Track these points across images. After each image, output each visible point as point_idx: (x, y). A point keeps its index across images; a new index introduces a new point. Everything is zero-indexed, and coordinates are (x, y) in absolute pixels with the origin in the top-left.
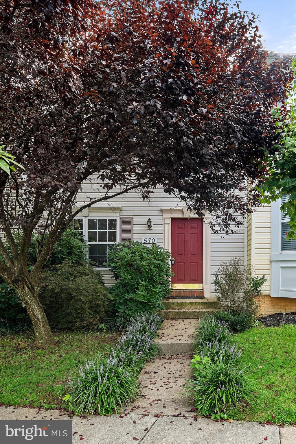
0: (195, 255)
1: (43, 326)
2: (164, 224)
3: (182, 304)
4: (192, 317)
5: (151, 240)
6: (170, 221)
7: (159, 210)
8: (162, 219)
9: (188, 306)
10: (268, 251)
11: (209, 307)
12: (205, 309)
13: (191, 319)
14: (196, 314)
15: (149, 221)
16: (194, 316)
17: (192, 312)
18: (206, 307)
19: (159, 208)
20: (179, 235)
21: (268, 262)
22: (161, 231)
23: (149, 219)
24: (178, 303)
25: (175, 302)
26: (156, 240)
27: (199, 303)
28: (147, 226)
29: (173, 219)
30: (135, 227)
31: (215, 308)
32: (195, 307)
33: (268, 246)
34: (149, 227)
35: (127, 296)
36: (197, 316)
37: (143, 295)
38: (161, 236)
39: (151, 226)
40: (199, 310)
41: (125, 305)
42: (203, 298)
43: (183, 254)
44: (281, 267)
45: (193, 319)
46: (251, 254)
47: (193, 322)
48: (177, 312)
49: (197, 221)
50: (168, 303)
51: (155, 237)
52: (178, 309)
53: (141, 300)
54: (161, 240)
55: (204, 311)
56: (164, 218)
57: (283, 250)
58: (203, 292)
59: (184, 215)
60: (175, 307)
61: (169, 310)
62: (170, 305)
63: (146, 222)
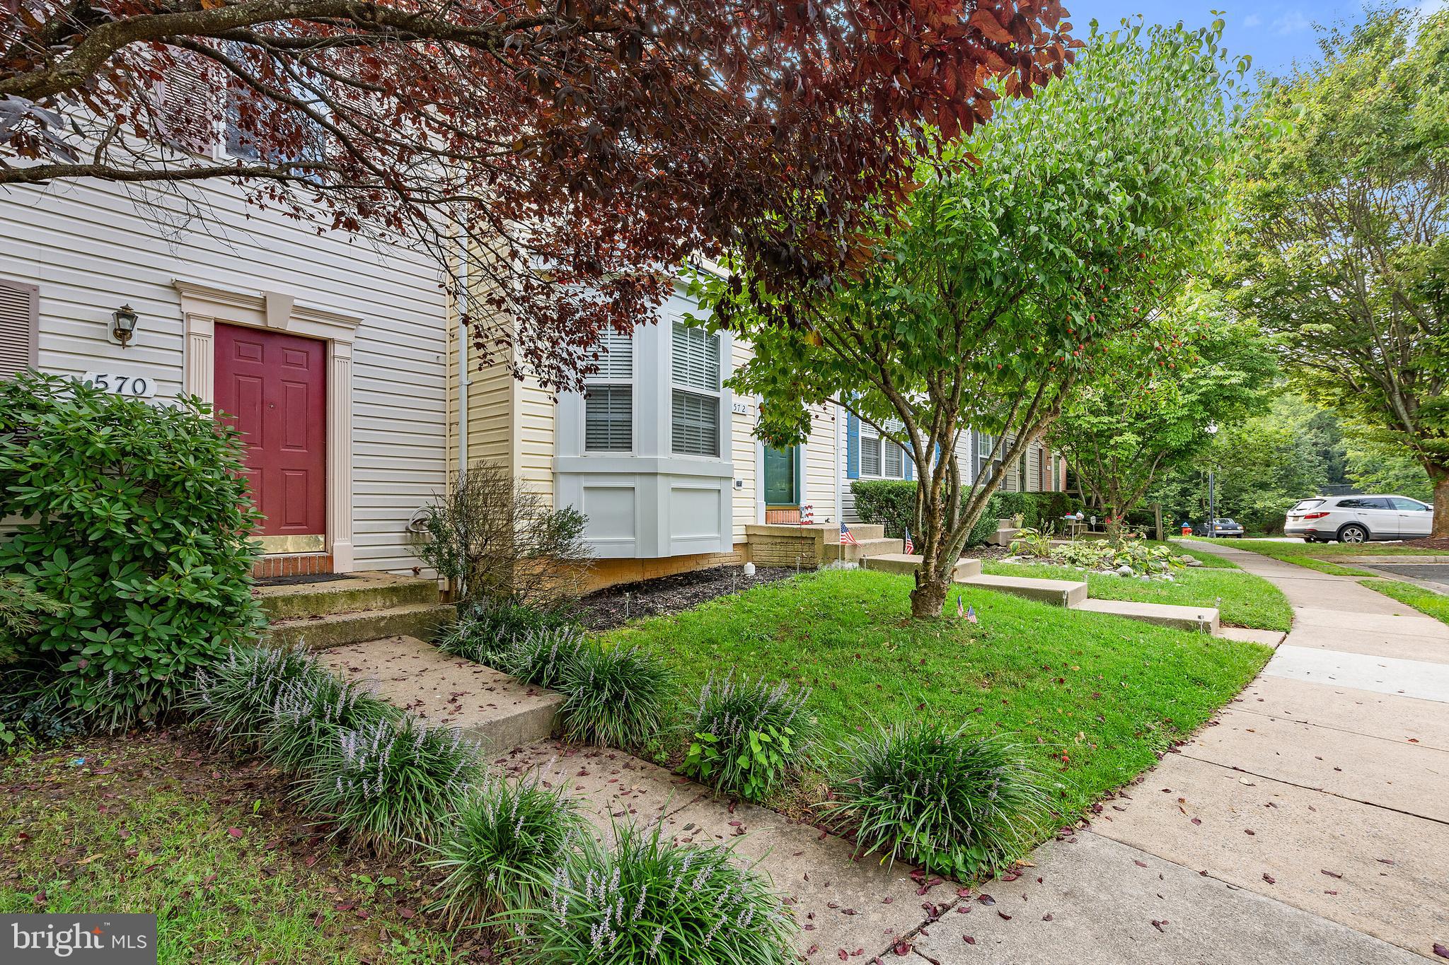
0: (299, 447)
2: (189, 334)
3: (320, 599)
4: (372, 634)
5: (129, 383)
6: (209, 329)
7: (167, 282)
8: (178, 316)
9: (341, 605)
10: (549, 449)
11: (405, 601)
12: (393, 606)
13: (367, 641)
14: (382, 624)
15: (126, 314)
16: (378, 630)
17: (370, 620)
18: (395, 600)
19: (167, 278)
20: (241, 378)
21: (546, 475)
22: (174, 359)
23: (127, 308)
24: (306, 598)
25: (294, 596)
26: (150, 383)
27: (375, 590)
28: (110, 329)
29: (220, 326)
30: (47, 324)
31: (423, 601)
32: (363, 606)
33: (547, 436)
34: (123, 335)
35: (123, 588)
36: (386, 628)
37: (196, 580)
38: (176, 374)
39: (135, 332)
40: (379, 611)
41: (109, 627)
42: (343, 577)
43: (258, 441)
44: (586, 488)
45: (377, 642)
46: (509, 454)
47: (399, 650)
48: (321, 627)
49: (307, 346)
50: (270, 603)
51: (148, 373)
52: (314, 617)
53: (201, 597)
54: (175, 390)
55: (407, 612)
56: (188, 316)
57: (588, 448)
58: (330, 559)
59: (265, 320)
60: (296, 610)
61: (289, 624)
62: (275, 607)
63: (108, 316)
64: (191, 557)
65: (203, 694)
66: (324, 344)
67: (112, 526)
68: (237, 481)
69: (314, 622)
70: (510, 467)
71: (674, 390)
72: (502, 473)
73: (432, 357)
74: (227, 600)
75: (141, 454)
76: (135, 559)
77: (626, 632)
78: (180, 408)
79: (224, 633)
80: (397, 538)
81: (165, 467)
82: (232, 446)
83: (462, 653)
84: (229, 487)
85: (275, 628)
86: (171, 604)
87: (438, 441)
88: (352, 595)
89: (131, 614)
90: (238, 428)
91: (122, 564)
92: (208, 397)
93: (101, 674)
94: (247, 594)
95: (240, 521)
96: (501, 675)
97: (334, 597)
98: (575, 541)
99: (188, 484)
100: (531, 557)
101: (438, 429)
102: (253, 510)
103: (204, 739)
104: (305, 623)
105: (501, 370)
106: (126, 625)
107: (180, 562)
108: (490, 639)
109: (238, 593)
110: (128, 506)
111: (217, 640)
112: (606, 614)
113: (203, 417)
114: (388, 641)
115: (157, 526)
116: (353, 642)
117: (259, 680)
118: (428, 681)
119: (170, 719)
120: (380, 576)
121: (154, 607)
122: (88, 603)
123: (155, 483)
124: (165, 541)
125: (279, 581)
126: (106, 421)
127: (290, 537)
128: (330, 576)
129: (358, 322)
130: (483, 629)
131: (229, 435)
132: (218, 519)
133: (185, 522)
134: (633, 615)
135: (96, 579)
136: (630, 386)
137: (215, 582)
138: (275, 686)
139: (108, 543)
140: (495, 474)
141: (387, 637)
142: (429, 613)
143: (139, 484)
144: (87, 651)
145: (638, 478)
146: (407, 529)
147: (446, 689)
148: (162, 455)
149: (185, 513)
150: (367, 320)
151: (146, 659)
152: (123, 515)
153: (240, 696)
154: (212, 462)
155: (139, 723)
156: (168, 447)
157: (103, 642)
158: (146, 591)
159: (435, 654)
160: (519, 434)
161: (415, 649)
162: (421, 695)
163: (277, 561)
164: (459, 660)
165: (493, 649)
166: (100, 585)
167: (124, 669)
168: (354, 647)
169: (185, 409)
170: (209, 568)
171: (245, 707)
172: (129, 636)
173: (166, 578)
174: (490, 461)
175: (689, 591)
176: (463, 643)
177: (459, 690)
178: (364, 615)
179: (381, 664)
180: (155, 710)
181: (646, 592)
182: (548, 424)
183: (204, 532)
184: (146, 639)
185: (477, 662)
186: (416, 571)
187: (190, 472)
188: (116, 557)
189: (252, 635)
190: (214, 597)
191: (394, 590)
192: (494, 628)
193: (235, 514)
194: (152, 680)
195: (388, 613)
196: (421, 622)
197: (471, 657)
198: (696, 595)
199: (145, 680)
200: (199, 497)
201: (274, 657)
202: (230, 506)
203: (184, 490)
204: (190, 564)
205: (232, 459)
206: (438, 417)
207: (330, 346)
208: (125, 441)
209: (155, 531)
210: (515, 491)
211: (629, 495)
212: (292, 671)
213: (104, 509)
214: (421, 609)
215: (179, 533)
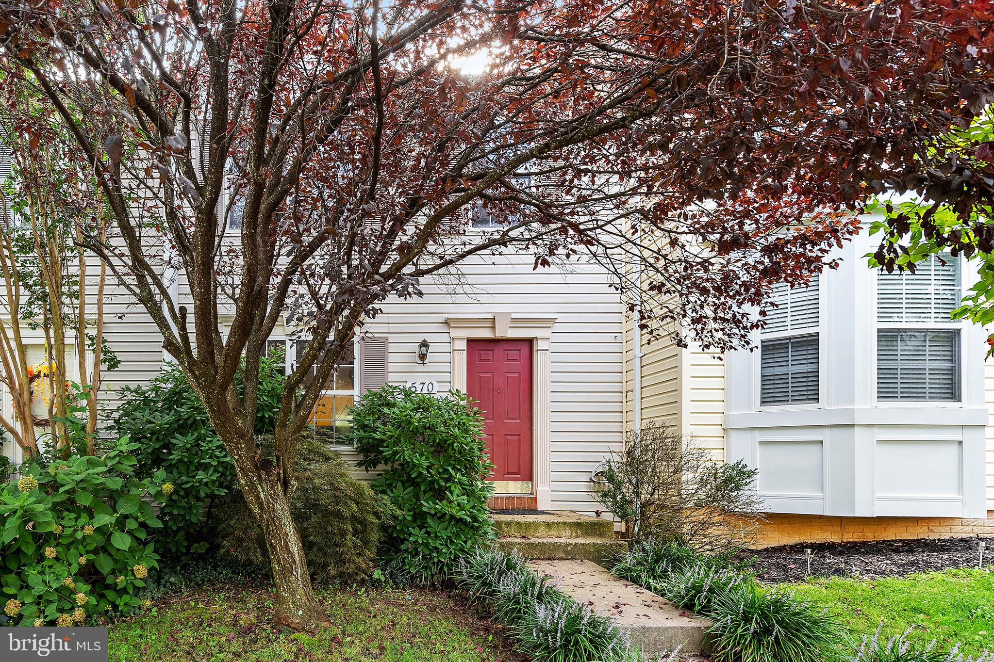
0: (515, 419)
1: (302, 576)
2: (454, 350)
3: (528, 525)
4: (562, 555)
5: (426, 386)
6: (463, 345)
7: (443, 320)
8: (449, 340)
9: (542, 531)
10: (719, 407)
11: (586, 534)
12: (577, 537)
13: (558, 559)
14: (569, 548)
15: (424, 344)
16: (566, 552)
17: (560, 545)
18: (579, 532)
19: (442, 318)
20: (481, 375)
21: (719, 431)
22: (447, 367)
23: (424, 341)
24: (519, 523)
25: (512, 522)
26: (435, 384)
27: (565, 523)
28: (417, 355)
29: (471, 342)
30: (392, 357)
31: (601, 535)
32: (556, 534)
33: (719, 395)
34: (423, 357)
35: (426, 506)
36: (571, 552)
37: (459, 505)
38: (447, 377)
39: (429, 354)
40: (567, 538)
41: (421, 527)
42: (543, 513)
43: (491, 417)
44: (761, 443)
45: (565, 561)
46: (677, 414)
47: (580, 568)
48: (528, 544)
49: (520, 346)
50: (498, 524)
51: (434, 380)
52: (524, 537)
53: (461, 514)
54: (447, 387)
55: (587, 542)
56: (453, 339)
57: (763, 403)
58: (535, 499)
59: (495, 333)
60: (513, 531)
61: (509, 540)
62: (501, 528)
63: (415, 347)
64: (457, 491)
65: (463, 573)
66: (530, 342)
67: (421, 470)
68: (479, 443)
69: (524, 541)
70: (678, 425)
71: (880, 331)
72: (669, 432)
73: (610, 338)
74: (475, 519)
75: (432, 428)
76: (430, 490)
77: (803, 587)
78: (451, 398)
79: (473, 539)
80: (583, 486)
81: (444, 435)
82: (477, 421)
83: (628, 577)
84: (476, 447)
85: (500, 541)
86: (447, 517)
87: (616, 407)
88: (549, 525)
89: (429, 521)
90: (480, 408)
91: (425, 492)
92: (464, 391)
93: (417, 554)
94: (485, 517)
95: (481, 469)
96: (660, 598)
97: (537, 524)
98: (745, 492)
99: (455, 445)
100: (697, 506)
101: (616, 397)
102: (488, 461)
103: (463, 600)
104: (518, 540)
105: (667, 341)
106: (426, 527)
107: (451, 493)
108: (653, 570)
109: (480, 515)
110: (427, 458)
111: (469, 543)
112: (785, 569)
113: (462, 403)
114: (573, 562)
115: (441, 471)
116: (549, 559)
117: (492, 569)
118: (600, 592)
119: (448, 585)
120: (570, 514)
121: (439, 518)
122: (411, 513)
123: (439, 444)
124: (443, 479)
125: (503, 512)
126: (416, 410)
127: (510, 482)
128: (535, 512)
129: (553, 321)
130: (646, 561)
131: (475, 414)
132: (470, 468)
133: (454, 468)
134: (816, 573)
135: (414, 500)
136: (817, 335)
137: (468, 507)
138: (500, 574)
139: (419, 480)
140: (663, 432)
141: (572, 559)
142: (605, 545)
143: (432, 446)
144: (412, 539)
145: (827, 431)
146: (591, 479)
147: (613, 600)
148: (443, 429)
149: (453, 462)
150: (560, 318)
151: (436, 548)
152: (425, 463)
153: (481, 577)
154: (466, 431)
155: (433, 584)
156: (445, 423)
157: (417, 535)
158: (436, 509)
159: (607, 576)
160: (687, 395)
161: (592, 570)
162: (593, 599)
163: (502, 498)
164: (626, 582)
165: (655, 578)
166: (416, 504)
167: (427, 552)
168: (550, 562)
169: (452, 399)
170: (465, 497)
171: (484, 584)
172: (428, 533)
173: (445, 502)
174: (658, 422)
175: (903, 558)
176: (630, 570)
177: (621, 601)
178: (557, 540)
179: (567, 576)
180: (440, 579)
181: (841, 553)
182: (719, 383)
183: (463, 475)
184: (436, 537)
185: (641, 586)
186: (598, 514)
187: (456, 438)
188: (423, 488)
189: (488, 543)
190: (468, 516)
191: (578, 525)
192: (657, 561)
193: (478, 464)
194: (439, 561)
195: (573, 541)
196: (598, 551)
197: (635, 581)
198: (913, 564)
199: (436, 560)
200: (460, 453)
201: (499, 556)
202: (476, 458)
203: (453, 449)
204: (456, 495)
205: (477, 429)
206: (616, 387)
207: (535, 342)
208: (426, 421)
209: (439, 473)
210: (684, 447)
211: (816, 448)
212: (510, 566)
213: (418, 460)
214: (600, 541)
215: (451, 476)
